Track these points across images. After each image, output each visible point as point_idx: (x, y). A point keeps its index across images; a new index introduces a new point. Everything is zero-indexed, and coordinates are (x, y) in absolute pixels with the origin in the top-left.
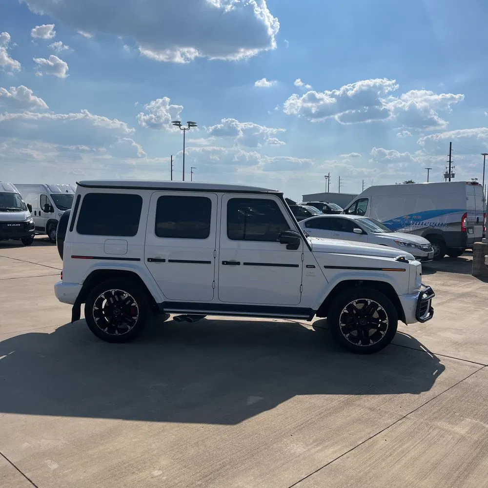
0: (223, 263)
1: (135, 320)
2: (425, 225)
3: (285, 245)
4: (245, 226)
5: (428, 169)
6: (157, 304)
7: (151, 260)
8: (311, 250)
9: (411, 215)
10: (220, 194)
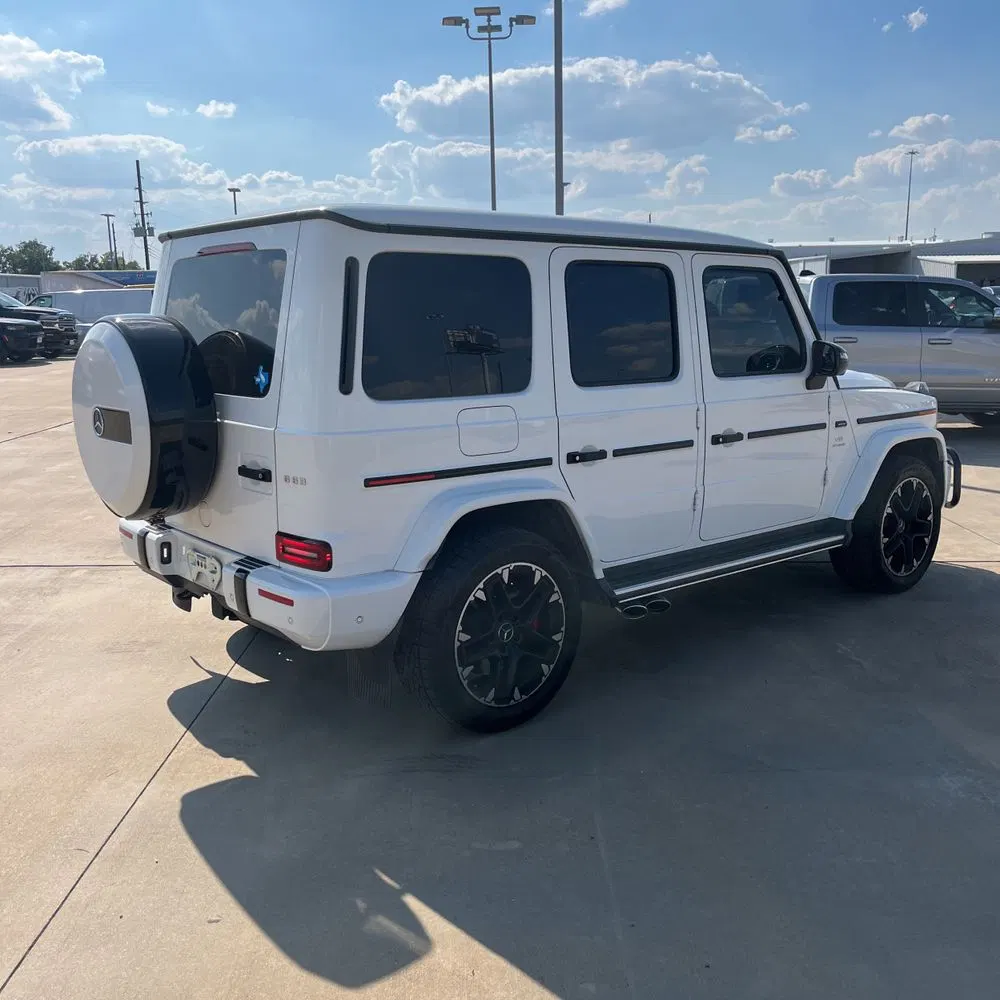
1: (557, 642)
8: (837, 385)
10: (687, 254)
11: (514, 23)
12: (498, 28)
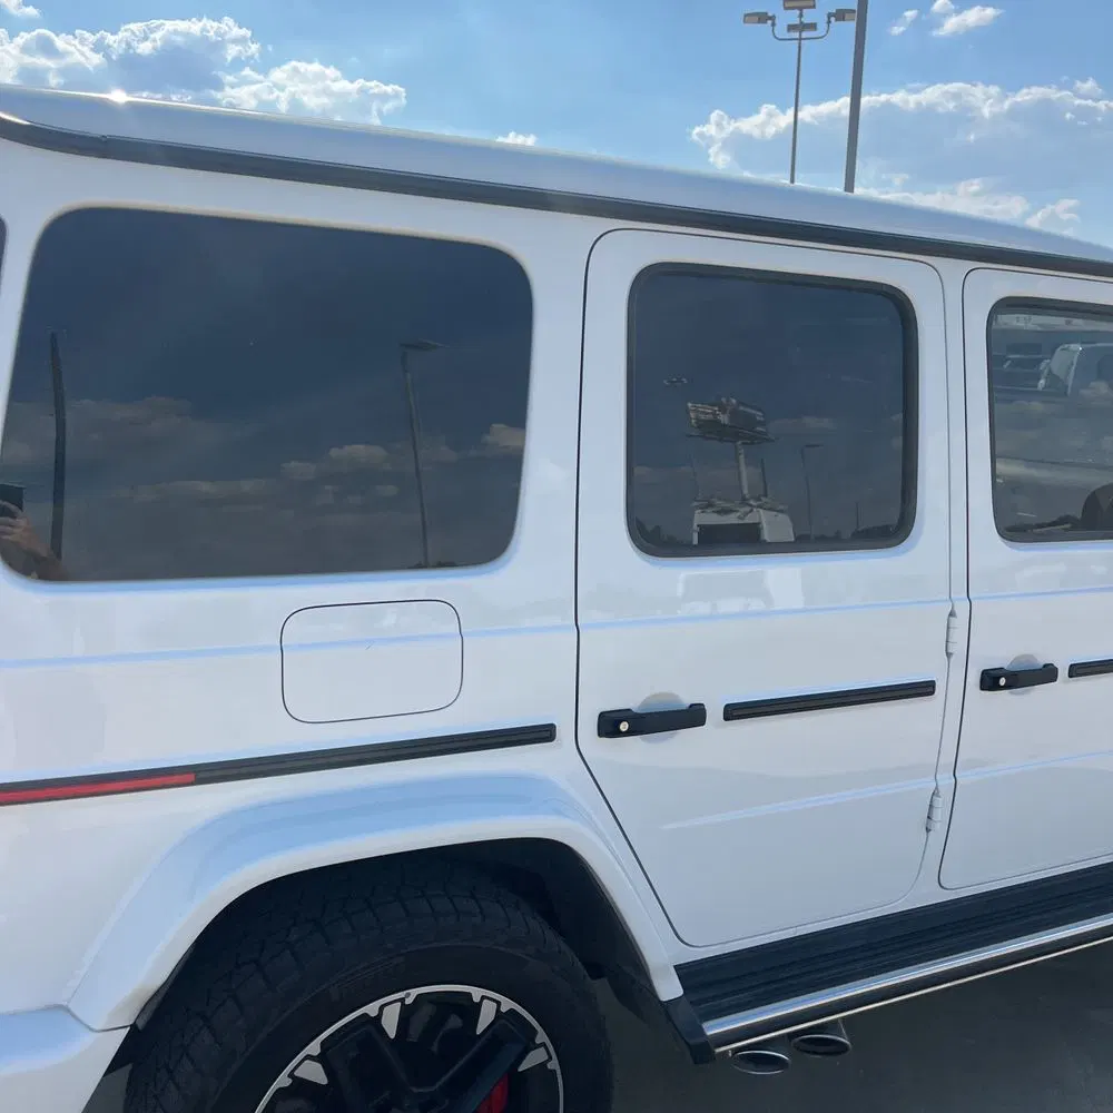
10: (954, 268)
11: (833, 19)
12: (813, 26)
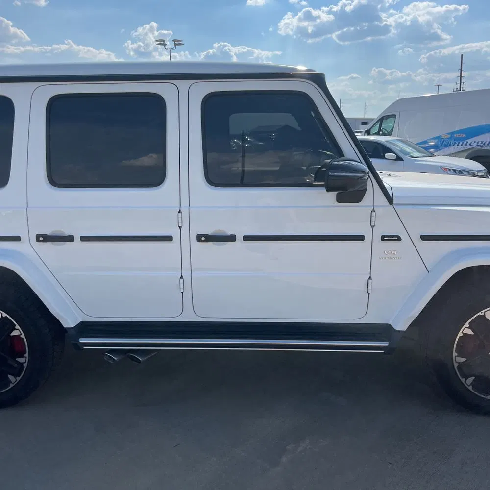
0: (199, 238)
1: (22, 364)
2: (470, 145)
3: (333, 195)
4: (243, 157)
5: (438, 85)
6: (65, 330)
7: (44, 238)
8: (390, 200)
9: (452, 134)
10: (183, 84)
